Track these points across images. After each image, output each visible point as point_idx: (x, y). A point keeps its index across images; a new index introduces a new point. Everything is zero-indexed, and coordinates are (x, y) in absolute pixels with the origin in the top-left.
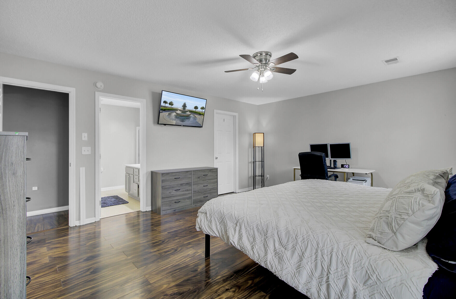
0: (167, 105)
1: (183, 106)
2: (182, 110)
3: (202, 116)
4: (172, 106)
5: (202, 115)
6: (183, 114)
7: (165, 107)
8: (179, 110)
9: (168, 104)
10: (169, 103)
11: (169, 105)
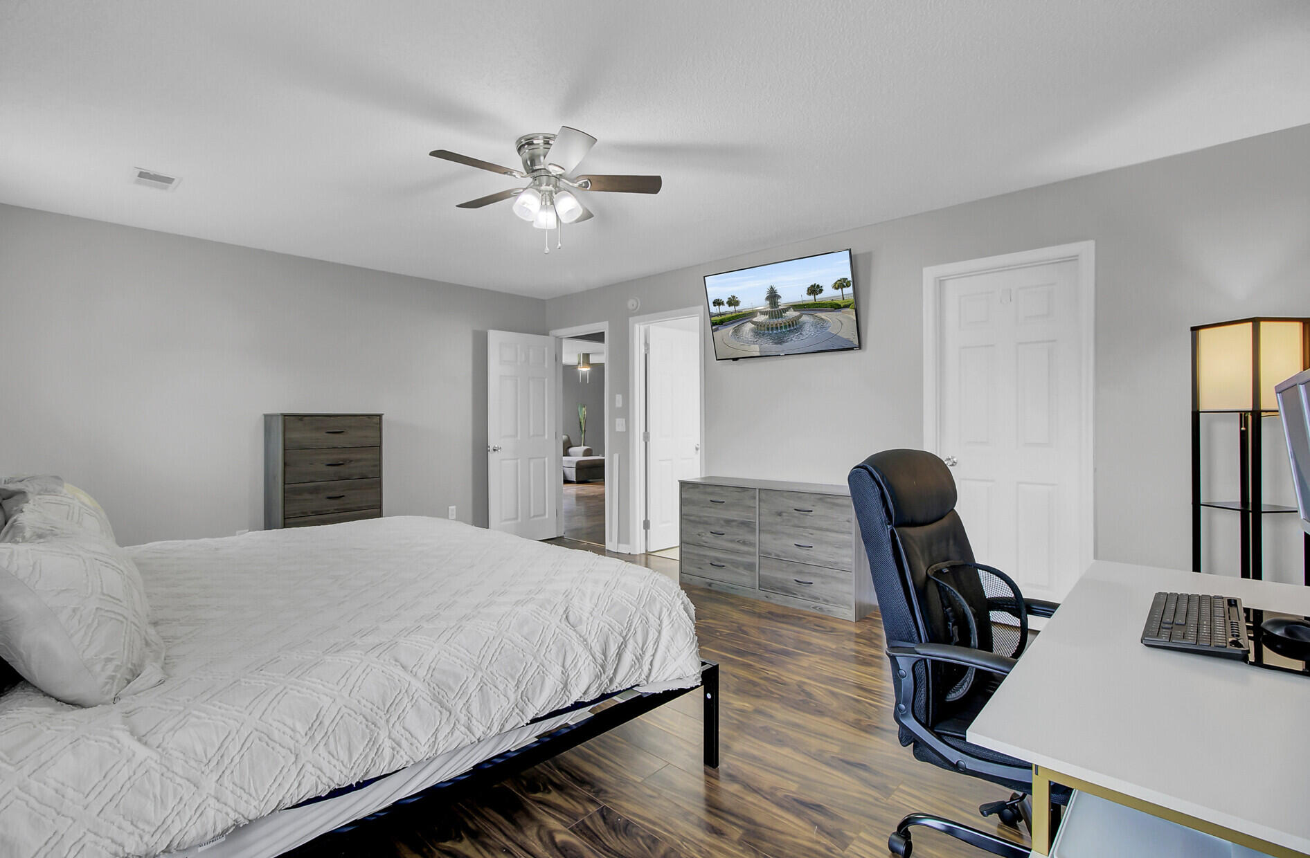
0: (725, 308)
1: (767, 298)
2: (769, 309)
3: (848, 313)
4: (737, 308)
5: (846, 306)
6: (775, 321)
7: (721, 314)
8: (759, 314)
9: (727, 305)
10: (727, 303)
11: (730, 306)
